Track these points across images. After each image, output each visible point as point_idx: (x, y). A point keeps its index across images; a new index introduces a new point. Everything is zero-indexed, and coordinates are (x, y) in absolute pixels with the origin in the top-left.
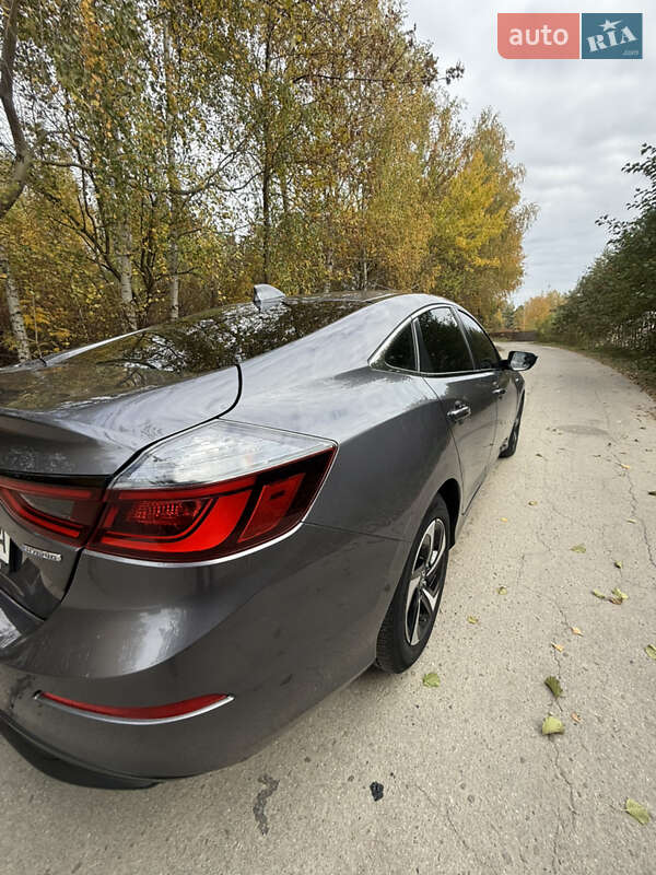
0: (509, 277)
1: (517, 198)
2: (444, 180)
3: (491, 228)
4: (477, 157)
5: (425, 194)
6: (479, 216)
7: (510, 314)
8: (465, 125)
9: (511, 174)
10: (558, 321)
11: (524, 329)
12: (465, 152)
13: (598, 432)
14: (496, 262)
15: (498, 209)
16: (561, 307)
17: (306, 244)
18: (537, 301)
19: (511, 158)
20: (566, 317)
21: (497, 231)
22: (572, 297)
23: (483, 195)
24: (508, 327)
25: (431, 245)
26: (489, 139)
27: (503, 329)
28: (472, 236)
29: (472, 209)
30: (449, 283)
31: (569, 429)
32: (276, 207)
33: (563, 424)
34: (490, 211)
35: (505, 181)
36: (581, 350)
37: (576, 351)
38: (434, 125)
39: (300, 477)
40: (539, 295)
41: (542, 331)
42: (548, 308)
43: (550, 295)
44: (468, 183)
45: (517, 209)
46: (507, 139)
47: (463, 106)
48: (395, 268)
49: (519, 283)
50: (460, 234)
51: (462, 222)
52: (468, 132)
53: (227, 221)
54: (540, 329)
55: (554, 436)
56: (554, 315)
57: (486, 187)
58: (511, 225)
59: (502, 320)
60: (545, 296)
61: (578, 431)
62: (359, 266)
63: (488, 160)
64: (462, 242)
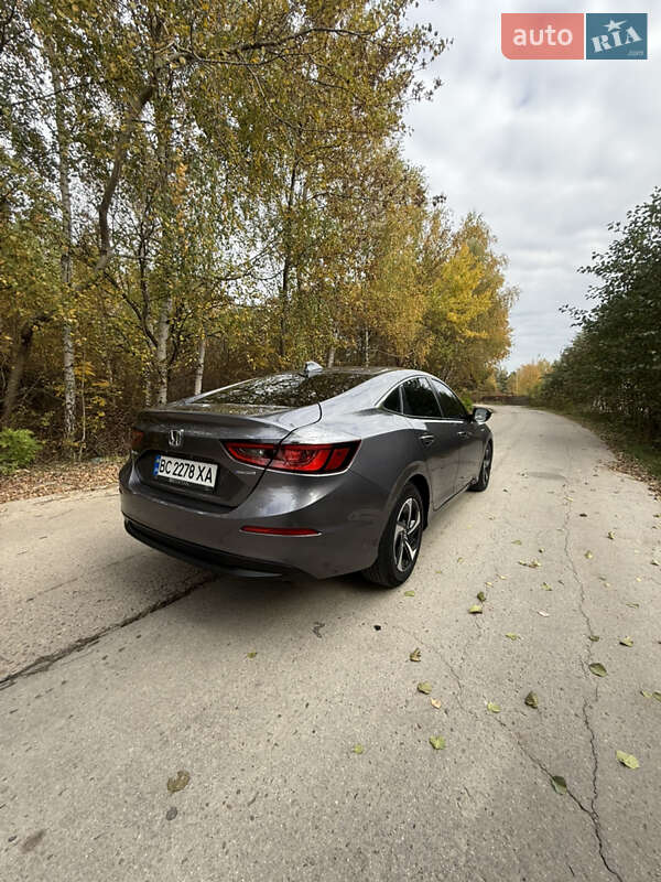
0: (498, 347)
1: (501, 281)
2: (436, 265)
3: (478, 306)
4: (465, 249)
5: (419, 278)
6: (468, 296)
7: (503, 379)
8: (455, 223)
9: (495, 262)
10: (546, 387)
11: (516, 393)
12: (454, 244)
13: (557, 477)
14: (484, 335)
15: (485, 290)
16: (548, 375)
17: (319, 320)
18: (528, 369)
19: (494, 249)
20: (553, 383)
21: (484, 309)
22: (557, 366)
23: (470, 279)
24: (502, 391)
25: (426, 318)
26: (474, 234)
27: (497, 393)
28: (461, 312)
29: (462, 290)
30: (443, 351)
31: (535, 475)
32: (292, 287)
33: (533, 470)
34: (478, 292)
35: (491, 267)
36: (568, 414)
37: (564, 415)
38: (427, 225)
39: (348, 450)
40: (531, 363)
41: (533, 396)
42: (540, 375)
43: (541, 363)
44: (457, 268)
45: (501, 290)
46: (490, 234)
47: (450, 213)
48: (394, 337)
49: (507, 353)
50: (451, 310)
51: (453, 300)
52: (456, 228)
53: (256, 300)
54: (530, 394)
55: (520, 478)
56: (543, 381)
57: (473, 272)
58: (497, 304)
59: (496, 385)
60: (536, 364)
61: (541, 476)
62: (362, 334)
63: (474, 250)
64: (454, 317)
